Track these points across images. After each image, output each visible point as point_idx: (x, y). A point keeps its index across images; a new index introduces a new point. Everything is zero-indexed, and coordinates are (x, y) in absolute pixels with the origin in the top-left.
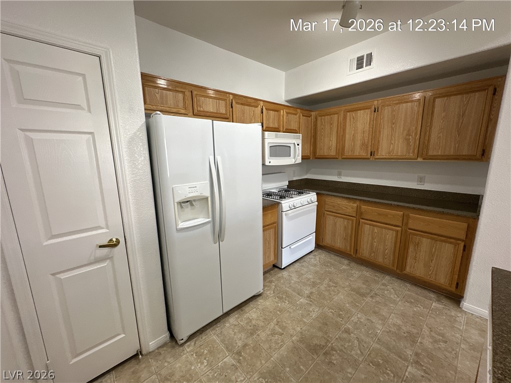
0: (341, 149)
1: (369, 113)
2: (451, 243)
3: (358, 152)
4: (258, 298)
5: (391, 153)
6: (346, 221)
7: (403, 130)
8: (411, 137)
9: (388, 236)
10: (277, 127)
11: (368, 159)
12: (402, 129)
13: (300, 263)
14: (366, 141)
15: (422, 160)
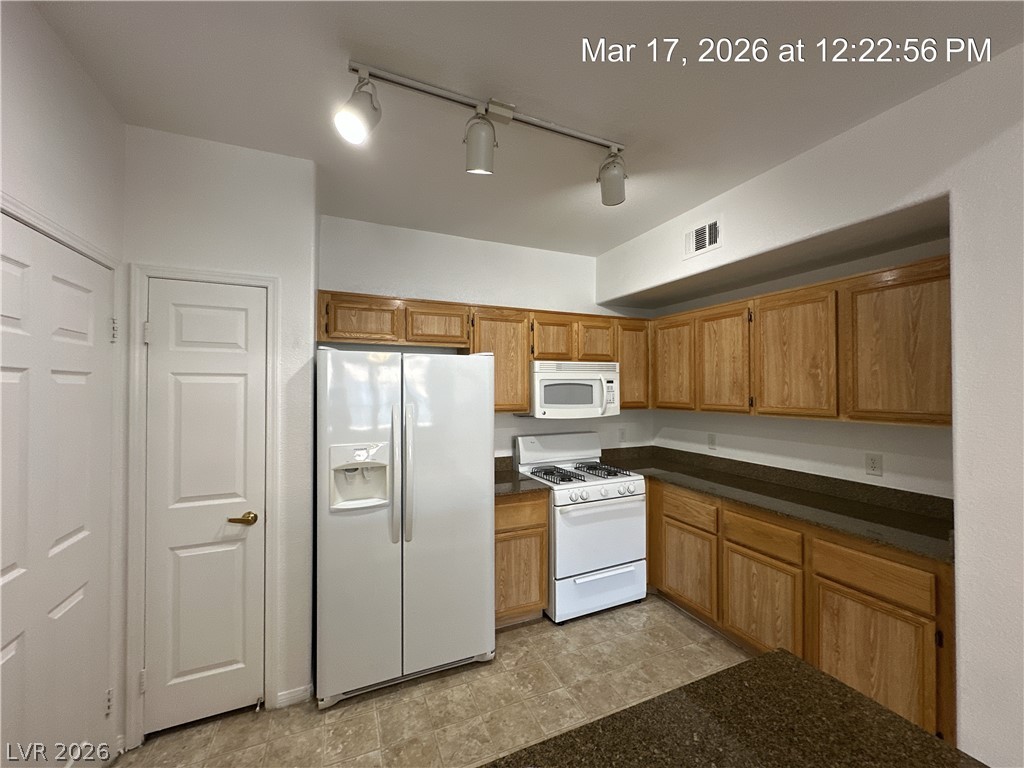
0: (697, 391)
1: (740, 323)
2: (905, 619)
3: (728, 398)
4: (482, 668)
5: (787, 403)
6: (699, 541)
7: (804, 357)
8: (819, 371)
9: (777, 585)
10: (564, 351)
11: (744, 412)
12: (801, 353)
13: (601, 620)
14: (740, 377)
15: (848, 420)
